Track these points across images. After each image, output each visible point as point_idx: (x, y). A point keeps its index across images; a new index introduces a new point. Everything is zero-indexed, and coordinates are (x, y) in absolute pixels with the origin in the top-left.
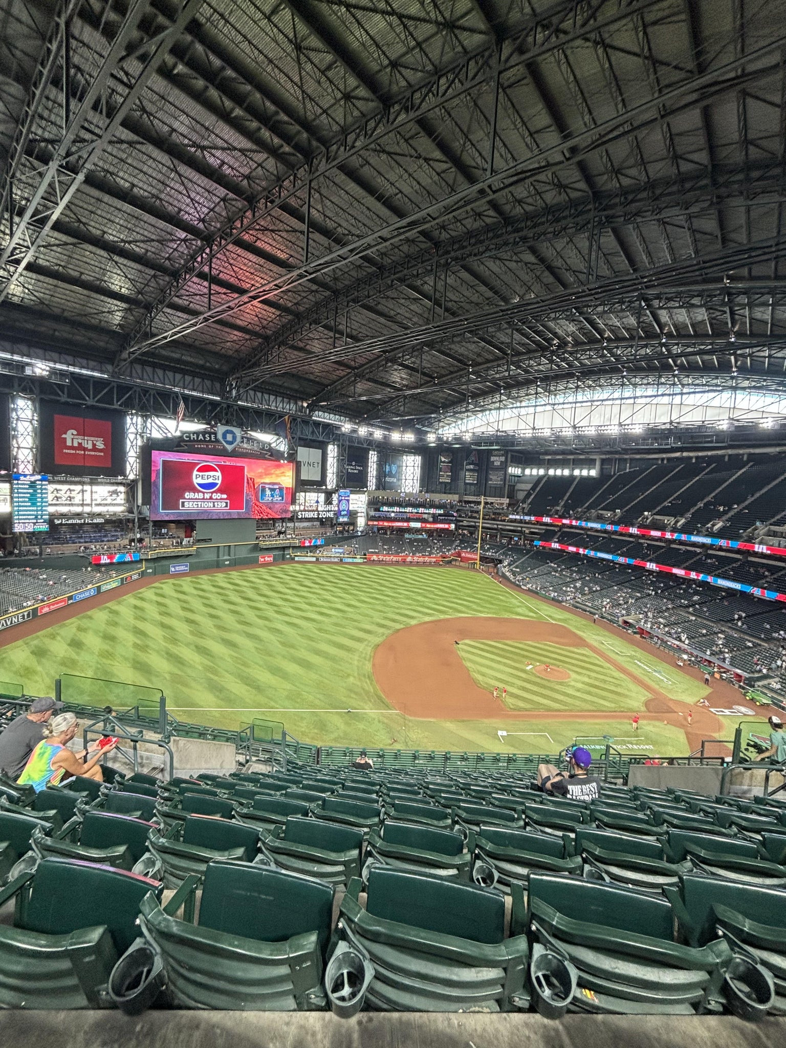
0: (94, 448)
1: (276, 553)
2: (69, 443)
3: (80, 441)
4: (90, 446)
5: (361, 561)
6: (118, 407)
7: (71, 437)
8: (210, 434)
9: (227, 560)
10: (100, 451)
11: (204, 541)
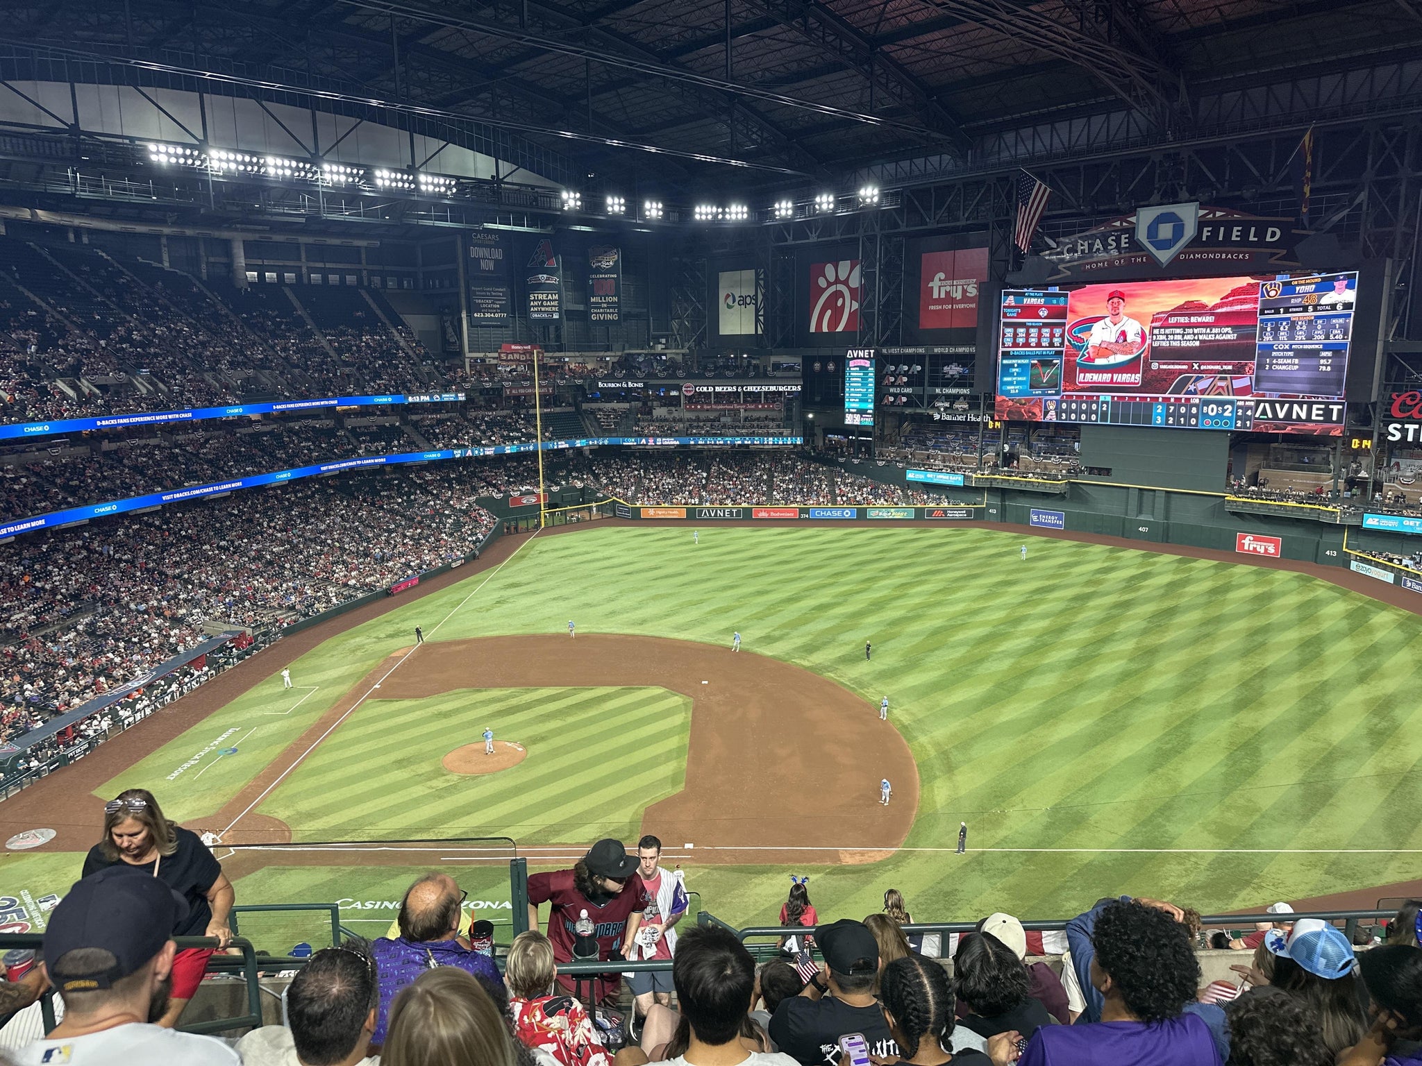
0: (965, 299)
1: (1294, 533)
2: (935, 296)
3: (948, 289)
4: (959, 296)
7: (939, 286)
8: (1120, 233)
9: (1144, 524)
10: (970, 300)
11: (1096, 471)
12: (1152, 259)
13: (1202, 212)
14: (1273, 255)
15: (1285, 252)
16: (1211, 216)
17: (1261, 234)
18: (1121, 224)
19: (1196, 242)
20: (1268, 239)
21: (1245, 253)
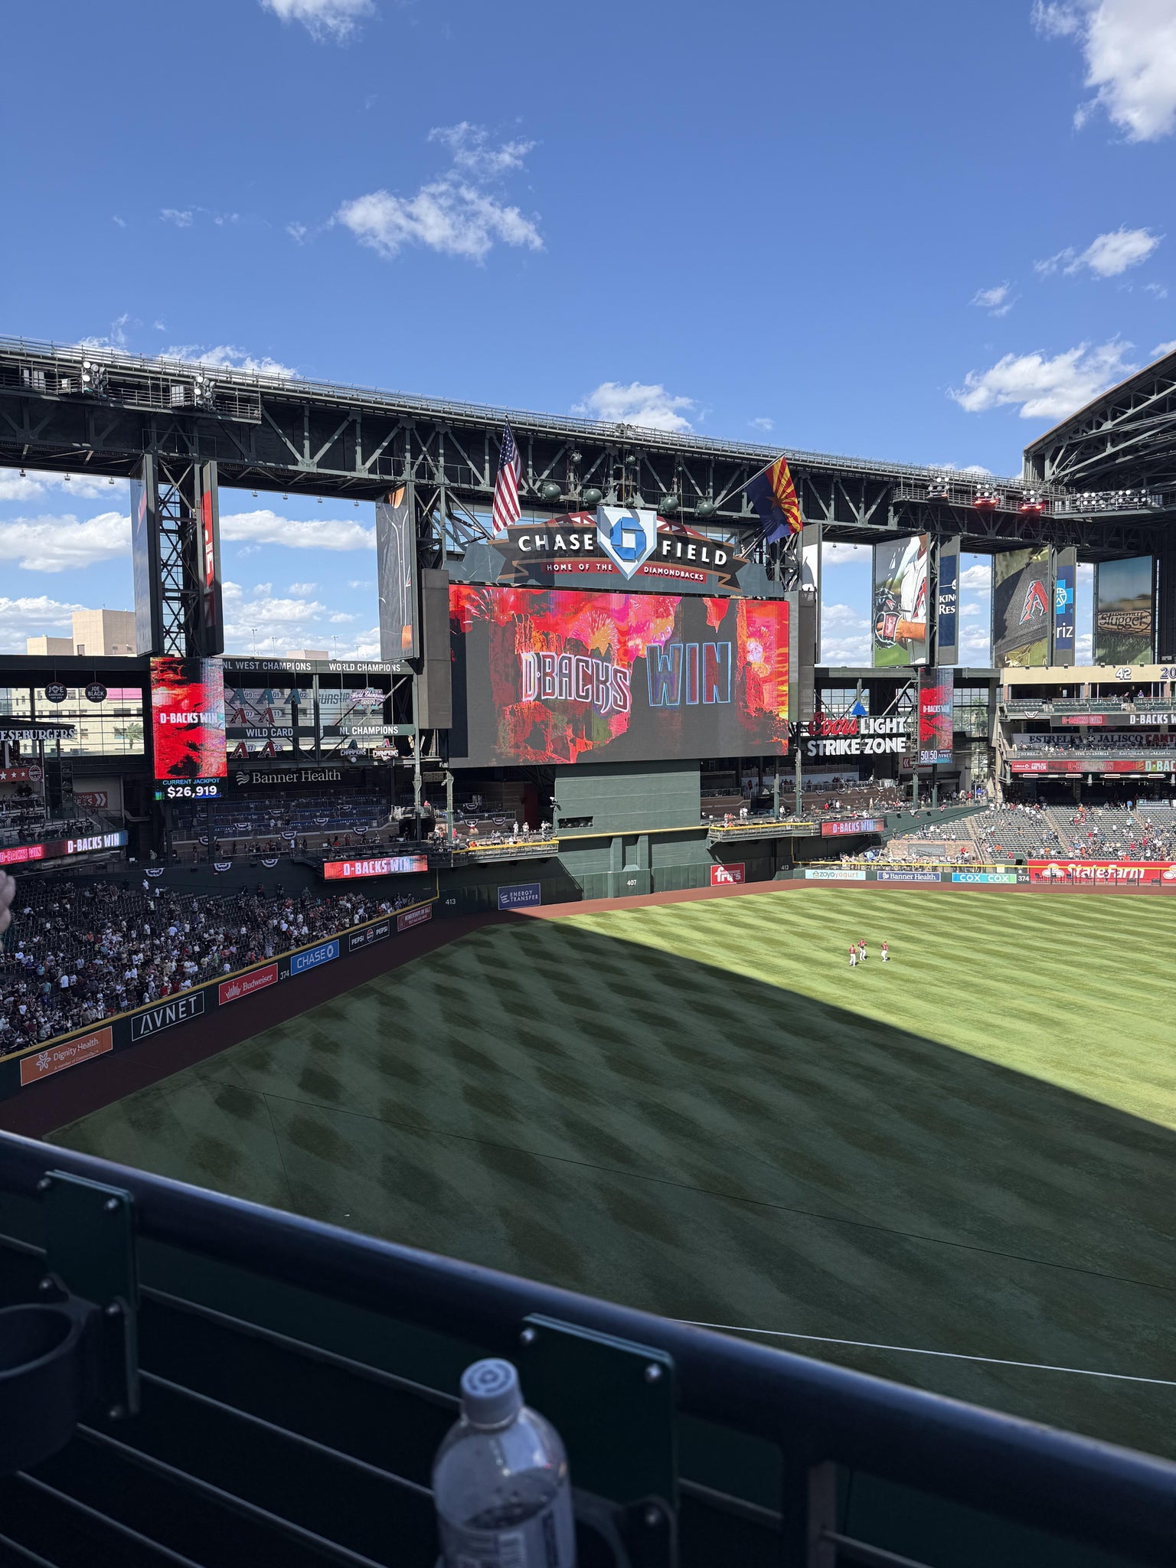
5: (1012, 879)
6: (365, 475)
8: (582, 531)
9: (631, 876)
11: (575, 822)
12: (616, 569)
13: (660, 523)
14: (721, 578)
15: (728, 577)
16: (667, 529)
17: (711, 555)
18: (582, 521)
19: (656, 556)
20: (717, 562)
21: (699, 573)
